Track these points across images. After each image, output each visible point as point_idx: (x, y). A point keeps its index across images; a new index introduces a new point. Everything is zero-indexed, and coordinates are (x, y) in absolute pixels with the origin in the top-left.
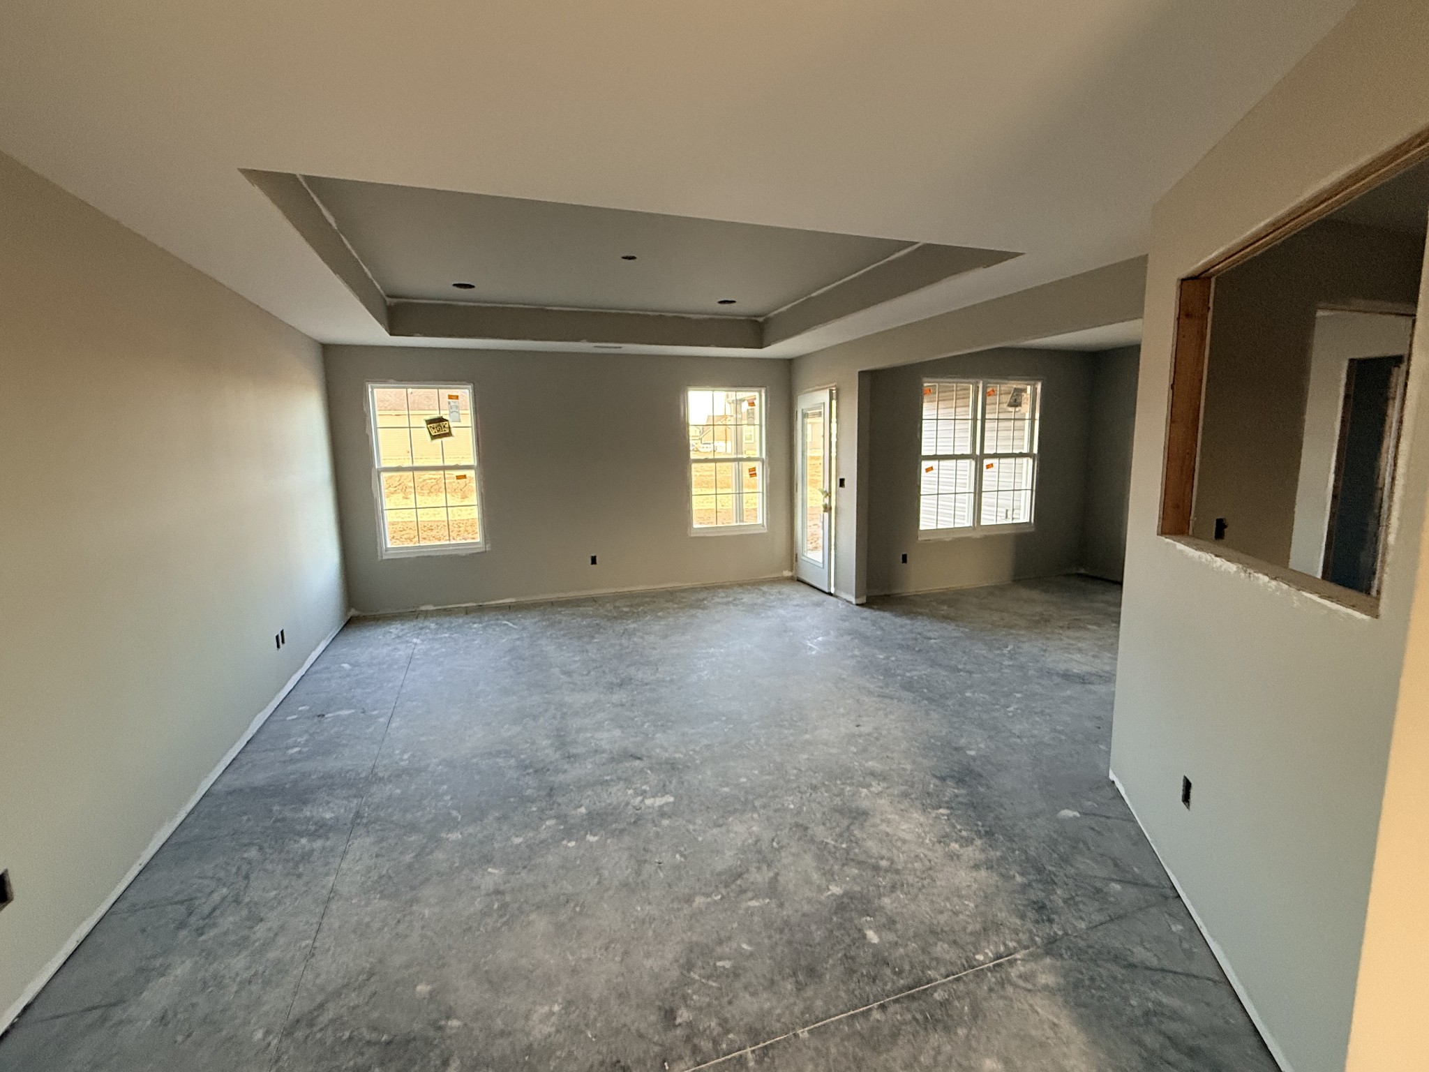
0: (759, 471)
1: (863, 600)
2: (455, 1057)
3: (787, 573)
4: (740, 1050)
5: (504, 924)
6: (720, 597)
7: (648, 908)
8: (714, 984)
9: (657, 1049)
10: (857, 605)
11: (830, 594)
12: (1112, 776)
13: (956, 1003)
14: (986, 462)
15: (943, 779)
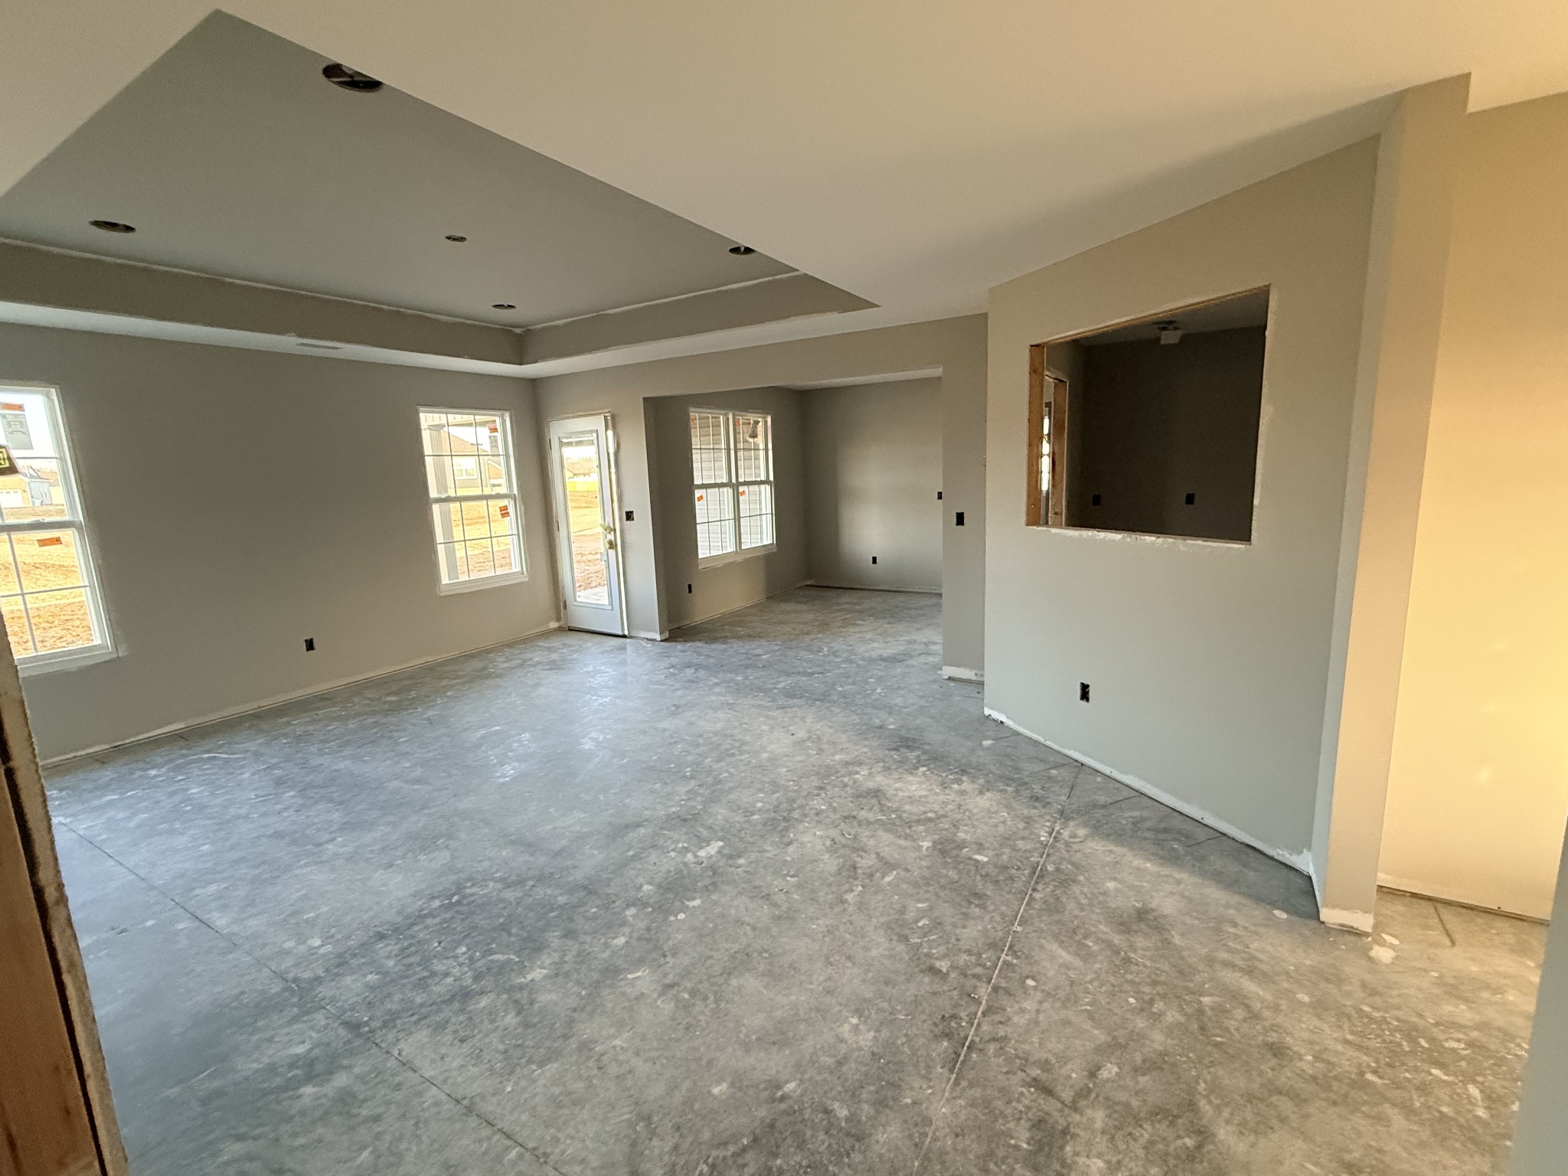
0: (511, 510)
1: (667, 635)
2: (829, 1103)
3: (554, 625)
4: (999, 960)
5: (716, 1001)
6: (501, 663)
7: (820, 922)
8: (934, 937)
9: (955, 993)
10: (662, 641)
11: (624, 636)
12: (987, 712)
13: (1062, 867)
14: (741, 489)
15: (896, 749)
